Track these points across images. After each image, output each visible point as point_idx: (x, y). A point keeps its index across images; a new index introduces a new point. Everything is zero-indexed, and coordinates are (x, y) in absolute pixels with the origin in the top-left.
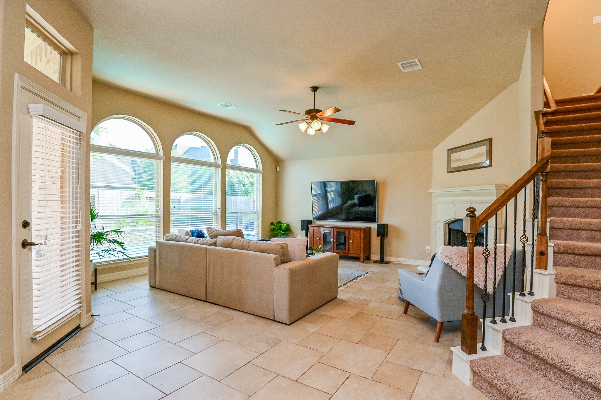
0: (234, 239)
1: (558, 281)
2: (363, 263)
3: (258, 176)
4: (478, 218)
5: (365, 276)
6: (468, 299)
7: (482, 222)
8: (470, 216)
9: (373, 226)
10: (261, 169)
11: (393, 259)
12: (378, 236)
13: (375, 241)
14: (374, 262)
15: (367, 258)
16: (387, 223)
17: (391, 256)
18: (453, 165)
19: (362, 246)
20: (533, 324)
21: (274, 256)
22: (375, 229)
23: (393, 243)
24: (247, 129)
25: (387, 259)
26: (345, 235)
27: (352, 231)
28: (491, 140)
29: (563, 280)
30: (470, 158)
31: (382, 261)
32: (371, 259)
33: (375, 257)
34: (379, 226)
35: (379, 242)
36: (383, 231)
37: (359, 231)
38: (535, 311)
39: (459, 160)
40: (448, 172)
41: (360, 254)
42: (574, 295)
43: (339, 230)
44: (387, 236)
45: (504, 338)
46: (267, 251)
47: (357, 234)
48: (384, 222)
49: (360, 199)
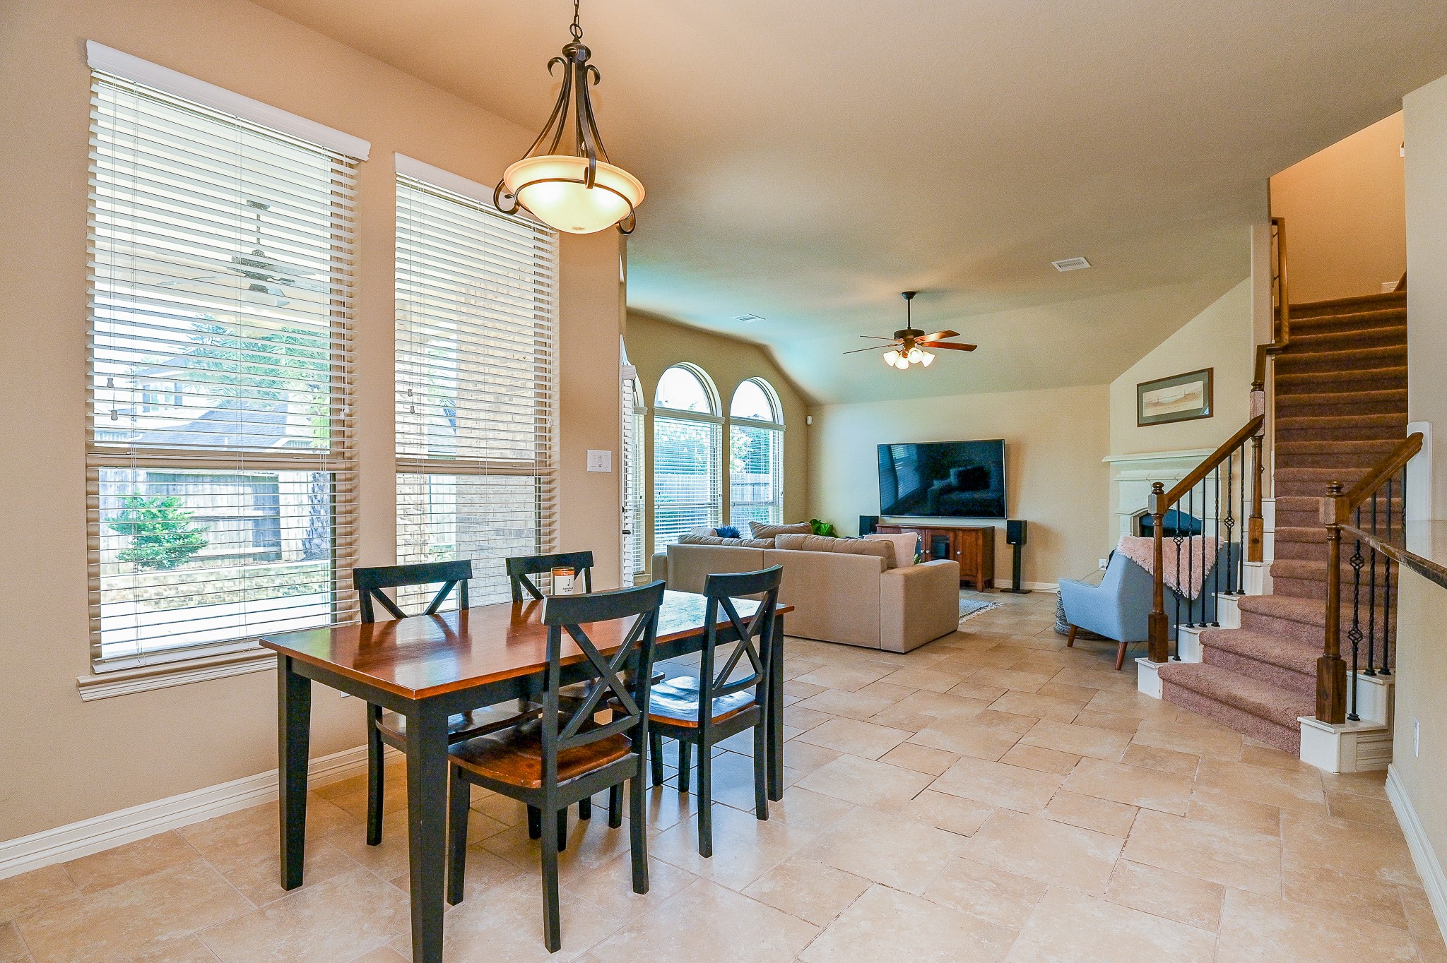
0: (805, 537)
1: (1275, 575)
2: (983, 592)
3: (777, 435)
4: (1166, 495)
5: (993, 608)
6: (1155, 594)
7: (1171, 501)
8: (1156, 493)
9: (1000, 525)
10: (781, 422)
11: (1038, 586)
12: (1009, 542)
13: (1003, 552)
14: (1001, 591)
15: (989, 585)
16: (1025, 519)
17: (1034, 580)
18: (1148, 412)
19: (980, 560)
20: (1242, 628)
21: (880, 558)
22: (1002, 529)
23: (1036, 554)
24: (762, 351)
25: (1026, 585)
26: (948, 542)
27: (960, 534)
28: (1210, 372)
29: (1280, 572)
30: (1177, 401)
31: (1016, 589)
32: (996, 586)
33: (1004, 581)
34: (1011, 524)
35: (1011, 551)
36: (1017, 533)
37: (974, 534)
38: (1244, 610)
39: (1157, 404)
40: (1139, 425)
41: (976, 576)
42: (1294, 590)
43: (937, 533)
44: (1025, 542)
45: (1202, 642)
46: (864, 552)
47: (970, 539)
48: (1019, 517)
49: (960, 475)
